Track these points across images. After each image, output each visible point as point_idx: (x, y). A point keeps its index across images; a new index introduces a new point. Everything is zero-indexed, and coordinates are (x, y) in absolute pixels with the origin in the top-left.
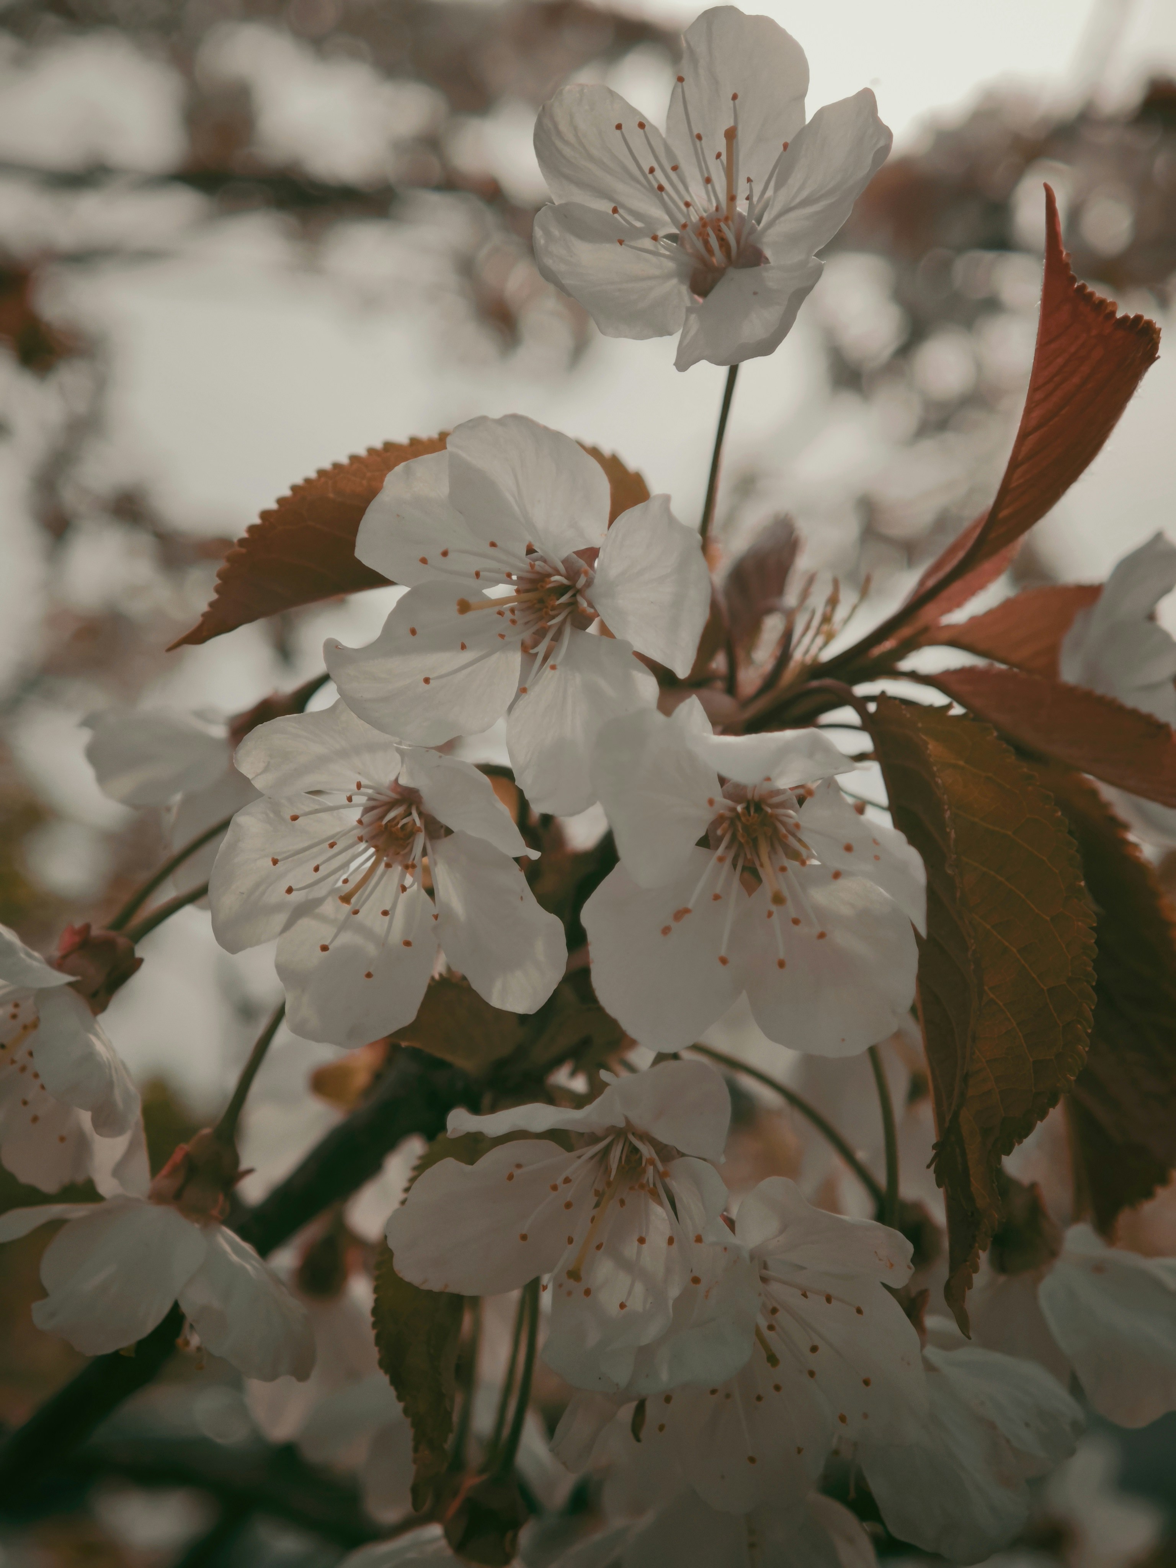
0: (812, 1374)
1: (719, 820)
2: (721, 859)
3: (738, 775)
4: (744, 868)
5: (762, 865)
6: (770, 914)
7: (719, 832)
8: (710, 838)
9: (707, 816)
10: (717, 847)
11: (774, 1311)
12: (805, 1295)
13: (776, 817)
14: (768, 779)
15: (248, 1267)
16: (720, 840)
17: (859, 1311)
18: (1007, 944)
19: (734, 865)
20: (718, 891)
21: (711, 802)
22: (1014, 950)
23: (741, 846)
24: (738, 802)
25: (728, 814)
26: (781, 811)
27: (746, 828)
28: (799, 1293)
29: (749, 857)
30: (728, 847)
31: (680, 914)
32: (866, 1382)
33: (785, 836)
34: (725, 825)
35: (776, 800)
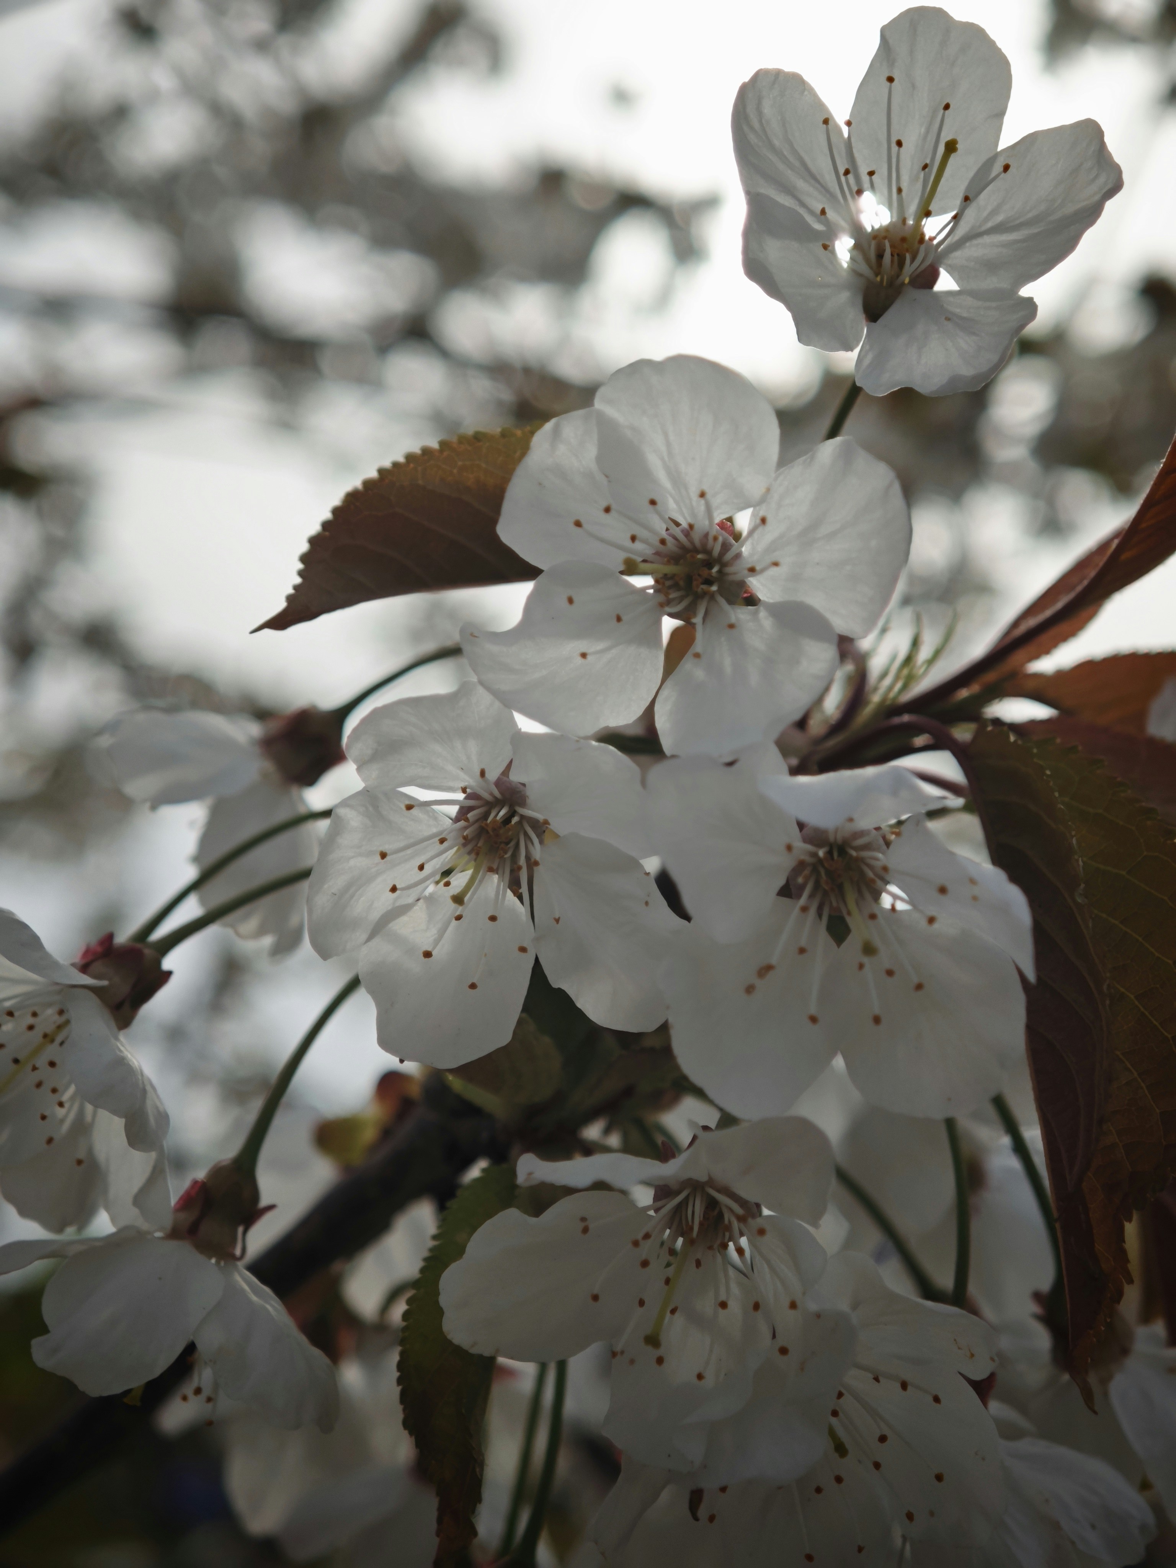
0: (877, 1466)
1: (801, 866)
2: (804, 909)
3: (817, 819)
4: (831, 918)
5: (849, 913)
6: (861, 966)
7: (800, 880)
8: (791, 887)
9: (787, 863)
10: (799, 896)
11: (840, 1395)
12: (877, 1379)
13: (862, 860)
14: (851, 820)
15: (268, 1307)
16: (802, 888)
17: (937, 1399)
18: (1123, 990)
19: (820, 914)
20: (803, 943)
21: (789, 848)
22: (1132, 997)
23: (826, 894)
24: (819, 846)
25: (809, 859)
26: (865, 854)
27: (829, 873)
28: (871, 1376)
29: (835, 904)
30: (812, 896)
31: (765, 970)
32: (939, 1478)
33: (873, 881)
34: (807, 872)
35: (860, 842)
